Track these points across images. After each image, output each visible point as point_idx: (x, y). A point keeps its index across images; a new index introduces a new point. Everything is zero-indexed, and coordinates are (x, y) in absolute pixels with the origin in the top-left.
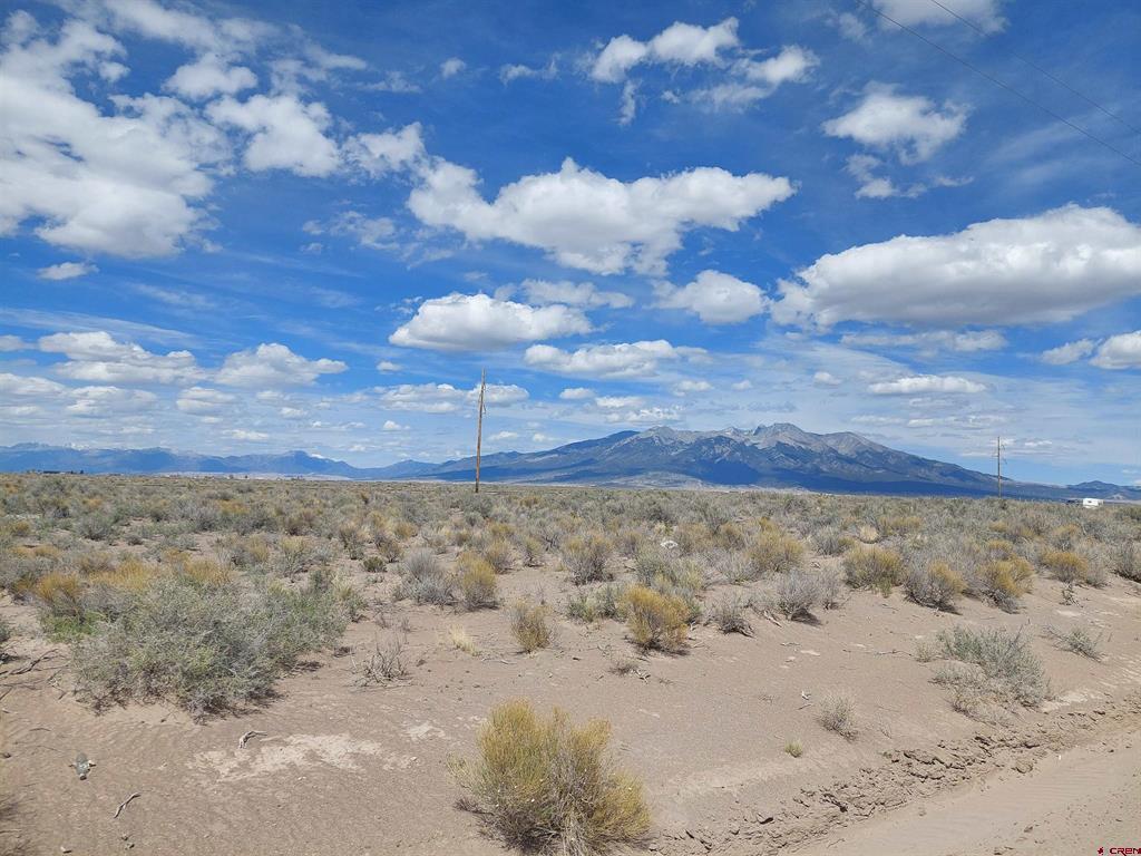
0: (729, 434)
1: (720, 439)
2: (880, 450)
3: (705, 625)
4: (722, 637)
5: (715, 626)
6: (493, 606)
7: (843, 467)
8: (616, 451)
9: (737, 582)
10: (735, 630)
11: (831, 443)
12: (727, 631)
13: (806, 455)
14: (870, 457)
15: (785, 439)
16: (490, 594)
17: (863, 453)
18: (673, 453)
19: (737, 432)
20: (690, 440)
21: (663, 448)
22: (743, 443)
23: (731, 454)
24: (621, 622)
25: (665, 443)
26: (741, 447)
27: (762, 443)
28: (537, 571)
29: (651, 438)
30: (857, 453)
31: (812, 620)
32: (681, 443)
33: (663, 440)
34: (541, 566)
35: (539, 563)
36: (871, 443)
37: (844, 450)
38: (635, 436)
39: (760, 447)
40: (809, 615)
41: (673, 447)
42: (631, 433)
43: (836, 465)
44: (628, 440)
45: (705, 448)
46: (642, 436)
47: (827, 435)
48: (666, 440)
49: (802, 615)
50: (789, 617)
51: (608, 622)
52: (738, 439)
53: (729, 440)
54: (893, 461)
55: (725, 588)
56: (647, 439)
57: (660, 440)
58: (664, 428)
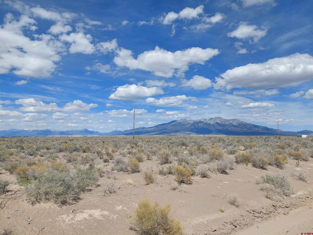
0: (202, 120)
1: (200, 122)
2: (245, 123)
3: (197, 176)
4: (201, 179)
5: (199, 176)
6: (139, 172)
7: (234, 128)
8: (172, 126)
9: (205, 163)
10: (205, 177)
11: (231, 122)
12: (203, 177)
13: (224, 125)
14: (242, 125)
15: (218, 121)
16: (138, 168)
17: (240, 124)
18: (187, 126)
19: (205, 120)
20: (192, 122)
21: (184, 125)
22: (206, 123)
23: (203, 126)
24: (173, 175)
27: (212, 122)
28: (150, 161)
29: (181, 122)
30: (238, 124)
32: (189, 123)
33: (184, 123)
35: (151, 159)
36: (242, 121)
37: (234, 124)
39: (211, 124)
40: (226, 172)
41: (187, 124)
42: (175, 121)
43: (233, 128)
44: (175, 123)
45: (196, 124)
46: (178, 122)
47: (230, 120)
49: (224, 172)
50: (220, 173)
51: (170, 175)
52: (205, 122)
53: (203, 122)
54: (248, 126)
55: (202, 165)
56: (180, 122)
57: (183, 123)
58: (185, 119)
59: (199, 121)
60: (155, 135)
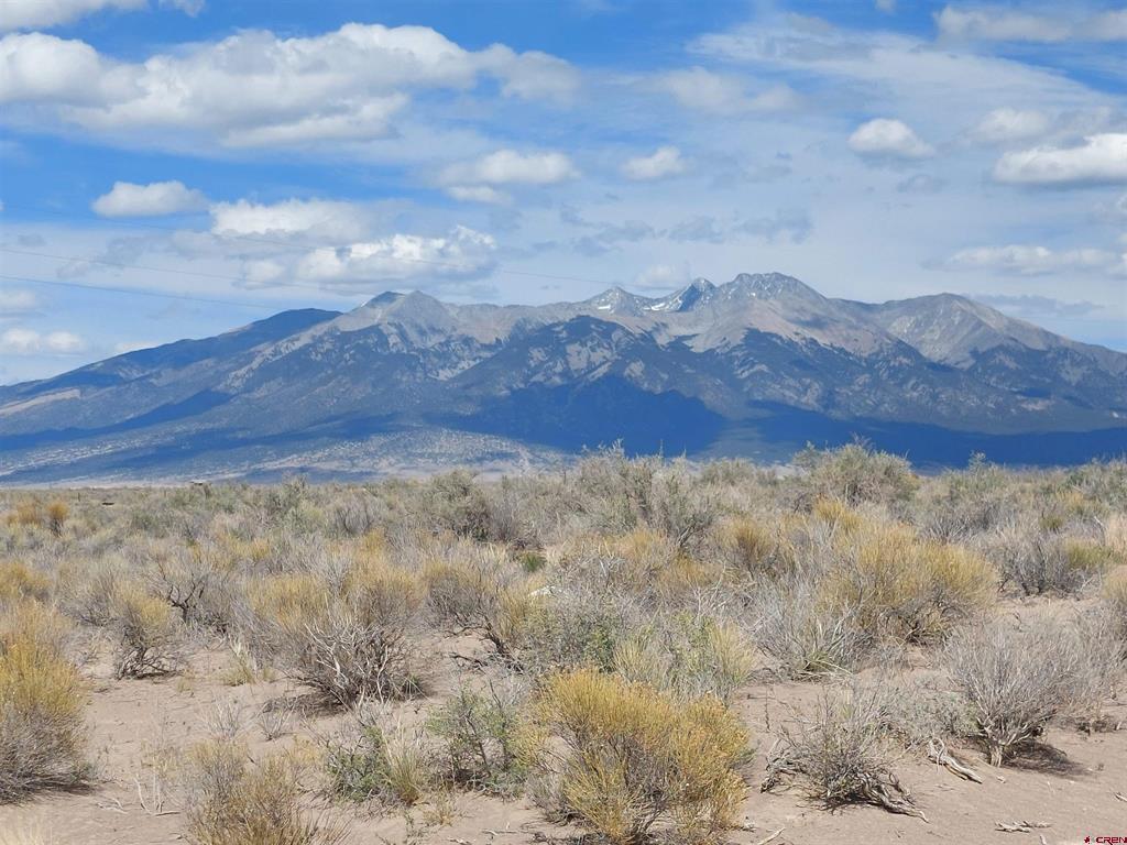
0: (605, 310)
1: (583, 327)
2: (1040, 346)
3: (767, 788)
4: (822, 817)
5: (796, 790)
6: (76, 785)
7: (934, 397)
8: (268, 372)
9: (813, 672)
10: (857, 797)
11: (901, 327)
12: (836, 802)
13: (827, 364)
14: (1012, 365)
15: (774, 320)
17: (992, 352)
18: (445, 375)
19: (630, 303)
20: (494, 331)
21: (409, 360)
22: (648, 337)
23: (620, 364)
24: (506, 797)
25: (419, 344)
26: (643, 346)
27: (704, 332)
28: (168, 687)
29: (375, 329)
30: (974, 353)
31: (1054, 762)
32: (467, 341)
33: (413, 335)
34: (174, 673)
35: (167, 665)
36: (1013, 324)
37: (936, 347)
38: (320, 329)
39: (698, 346)
40: (1047, 752)
41: (444, 356)
42: (310, 317)
43: (913, 393)
44: (304, 339)
45: (537, 354)
46: (346, 325)
47: (889, 305)
48: (422, 333)
49: (1030, 752)
50: (997, 756)
51: (465, 800)
52: (635, 325)
53: (607, 328)
54: (1073, 375)
55: (781, 692)
56: (365, 332)
57: (403, 335)
58: (417, 297)
59: (568, 316)
60: (73, 470)
